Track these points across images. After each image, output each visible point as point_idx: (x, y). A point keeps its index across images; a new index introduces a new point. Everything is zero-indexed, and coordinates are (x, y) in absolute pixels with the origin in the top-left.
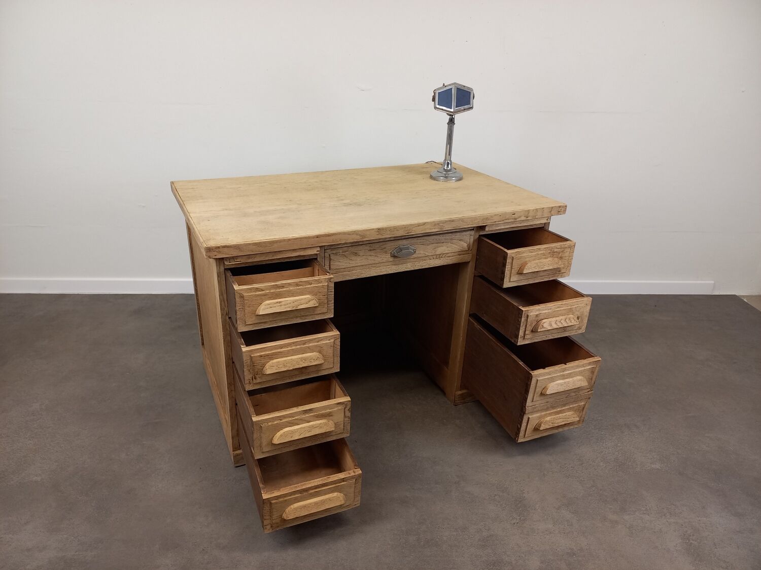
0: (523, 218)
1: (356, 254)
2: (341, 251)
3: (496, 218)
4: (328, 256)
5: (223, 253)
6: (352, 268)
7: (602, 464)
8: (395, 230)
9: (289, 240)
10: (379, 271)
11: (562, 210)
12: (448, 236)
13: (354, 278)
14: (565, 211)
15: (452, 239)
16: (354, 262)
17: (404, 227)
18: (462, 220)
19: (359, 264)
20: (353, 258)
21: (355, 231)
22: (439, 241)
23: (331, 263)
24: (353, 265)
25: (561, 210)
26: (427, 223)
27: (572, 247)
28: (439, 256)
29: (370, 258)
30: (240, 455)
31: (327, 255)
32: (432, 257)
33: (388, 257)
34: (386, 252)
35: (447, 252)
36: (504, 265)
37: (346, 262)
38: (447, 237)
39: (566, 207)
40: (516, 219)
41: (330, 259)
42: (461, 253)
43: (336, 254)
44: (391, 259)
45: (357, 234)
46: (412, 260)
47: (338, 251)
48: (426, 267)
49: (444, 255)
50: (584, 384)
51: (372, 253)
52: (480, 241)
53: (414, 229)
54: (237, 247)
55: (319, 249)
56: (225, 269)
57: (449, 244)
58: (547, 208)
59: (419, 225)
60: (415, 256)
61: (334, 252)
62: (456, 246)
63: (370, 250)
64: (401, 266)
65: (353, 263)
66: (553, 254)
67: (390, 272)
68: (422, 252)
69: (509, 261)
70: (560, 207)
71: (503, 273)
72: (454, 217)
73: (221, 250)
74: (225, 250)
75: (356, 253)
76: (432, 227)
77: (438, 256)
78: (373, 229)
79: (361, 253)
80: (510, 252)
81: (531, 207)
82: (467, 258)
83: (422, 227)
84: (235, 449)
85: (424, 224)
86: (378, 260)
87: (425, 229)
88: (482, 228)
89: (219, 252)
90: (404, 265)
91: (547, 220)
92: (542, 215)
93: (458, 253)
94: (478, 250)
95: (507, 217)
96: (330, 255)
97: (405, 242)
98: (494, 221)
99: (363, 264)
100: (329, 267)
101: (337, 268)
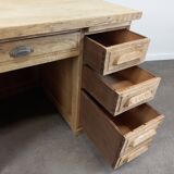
0: (115, 22)
12: (60, 37)
15: (63, 39)
17: (15, 29)
18: (69, 22)
25: (138, 15)
27: (148, 42)
33: (7, 57)
34: (4, 53)
35: (61, 50)
36: (104, 59)
39: (142, 13)
42: (72, 50)
44: (11, 59)
49: (59, 52)
50: (155, 133)
52: (85, 40)
57: (62, 43)
59: (30, 27)
60: (33, 54)
62: (68, 45)
66: (136, 48)
69: (107, 56)
70: (138, 13)
71: (103, 65)
72: (61, 20)
77: (54, 53)
80: (108, 49)
81: (120, 13)
82: (77, 53)
83: (32, 29)
85: (35, 26)
87: (37, 31)
88: (86, 29)
94: (85, 47)
97: (21, 43)
98: (95, 23)
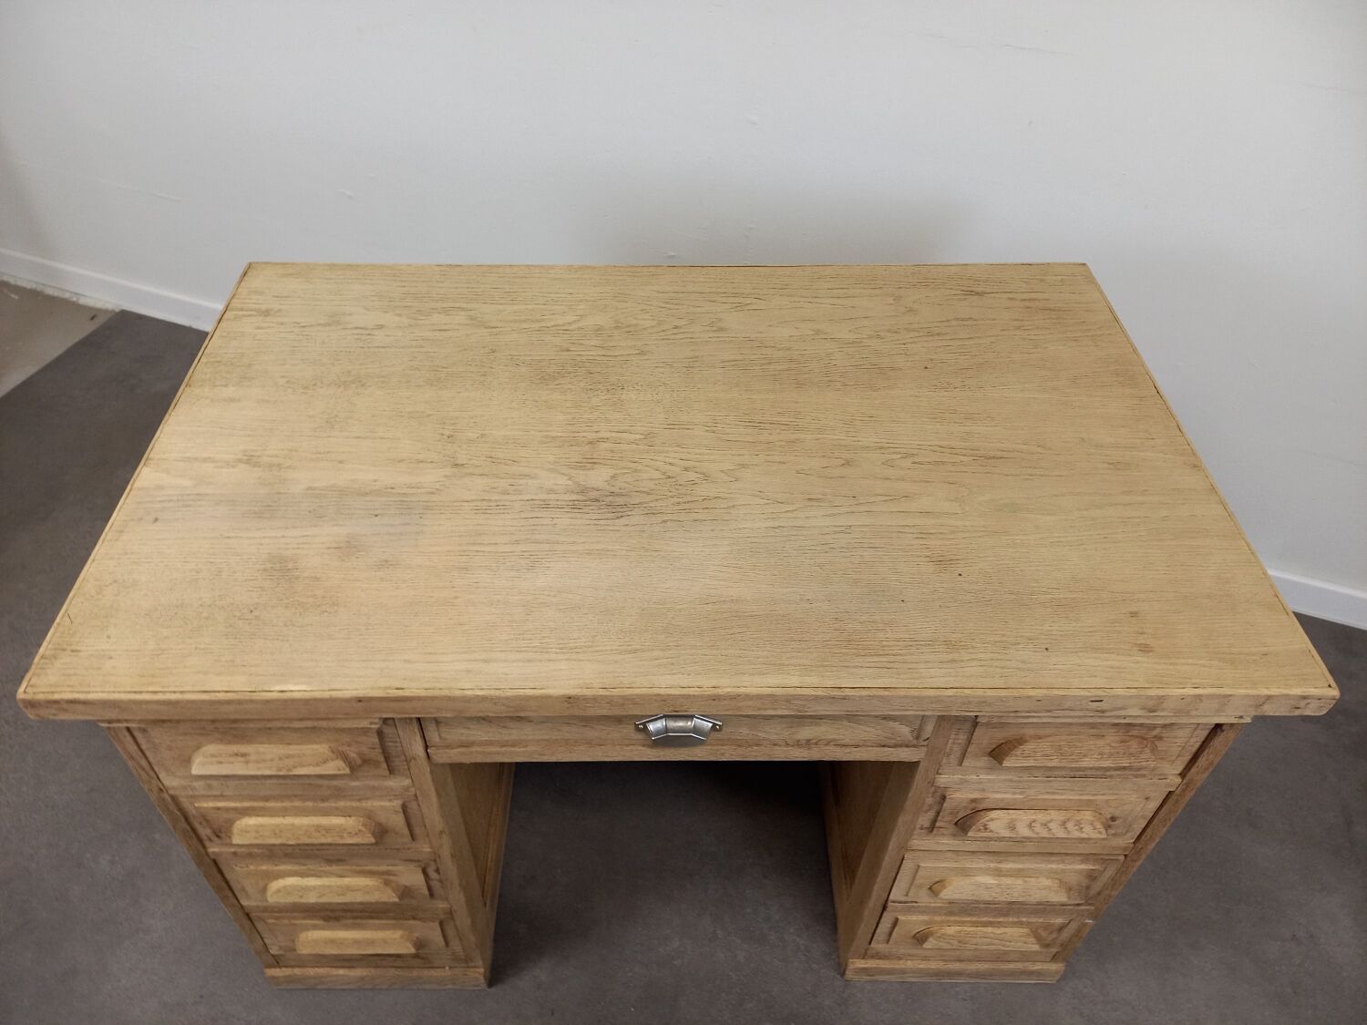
0: (1135, 712)
10: (599, 753)
16: (514, 732)
20: (512, 725)
23: (441, 730)
25: (1308, 705)
26: (748, 694)
28: (807, 743)
29: (568, 729)
30: (279, 977)
32: (780, 743)
33: (625, 732)
34: (620, 722)
35: (834, 737)
37: (487, 729)
42: (888, 742)
44: (638, 736)
46: (708, 742)
49: (823, 743)
53: (697, 705)
54: (110, 704)
57: (844, 722)
58: (1245, 696)
60: (718, 736)
62: (871, 729)
64: (672, 750)
65: (513, 734)
67: (637, 759)
68: (743, 730)
70: (1304, 697)
73: (65, 706)
76: (768, 707)
77: (803, 744)
78: (549, 697)
82: (908, 754)
83: (725, 703)
84: (268, 965)
86: (594, 734)
87: (739, 709)
89: (65, 710)
90: (683, 751)
92: (1220, 710)
93: (875, 741)
99: (545, 737)
100: (436, 733)
101: (463, 738)
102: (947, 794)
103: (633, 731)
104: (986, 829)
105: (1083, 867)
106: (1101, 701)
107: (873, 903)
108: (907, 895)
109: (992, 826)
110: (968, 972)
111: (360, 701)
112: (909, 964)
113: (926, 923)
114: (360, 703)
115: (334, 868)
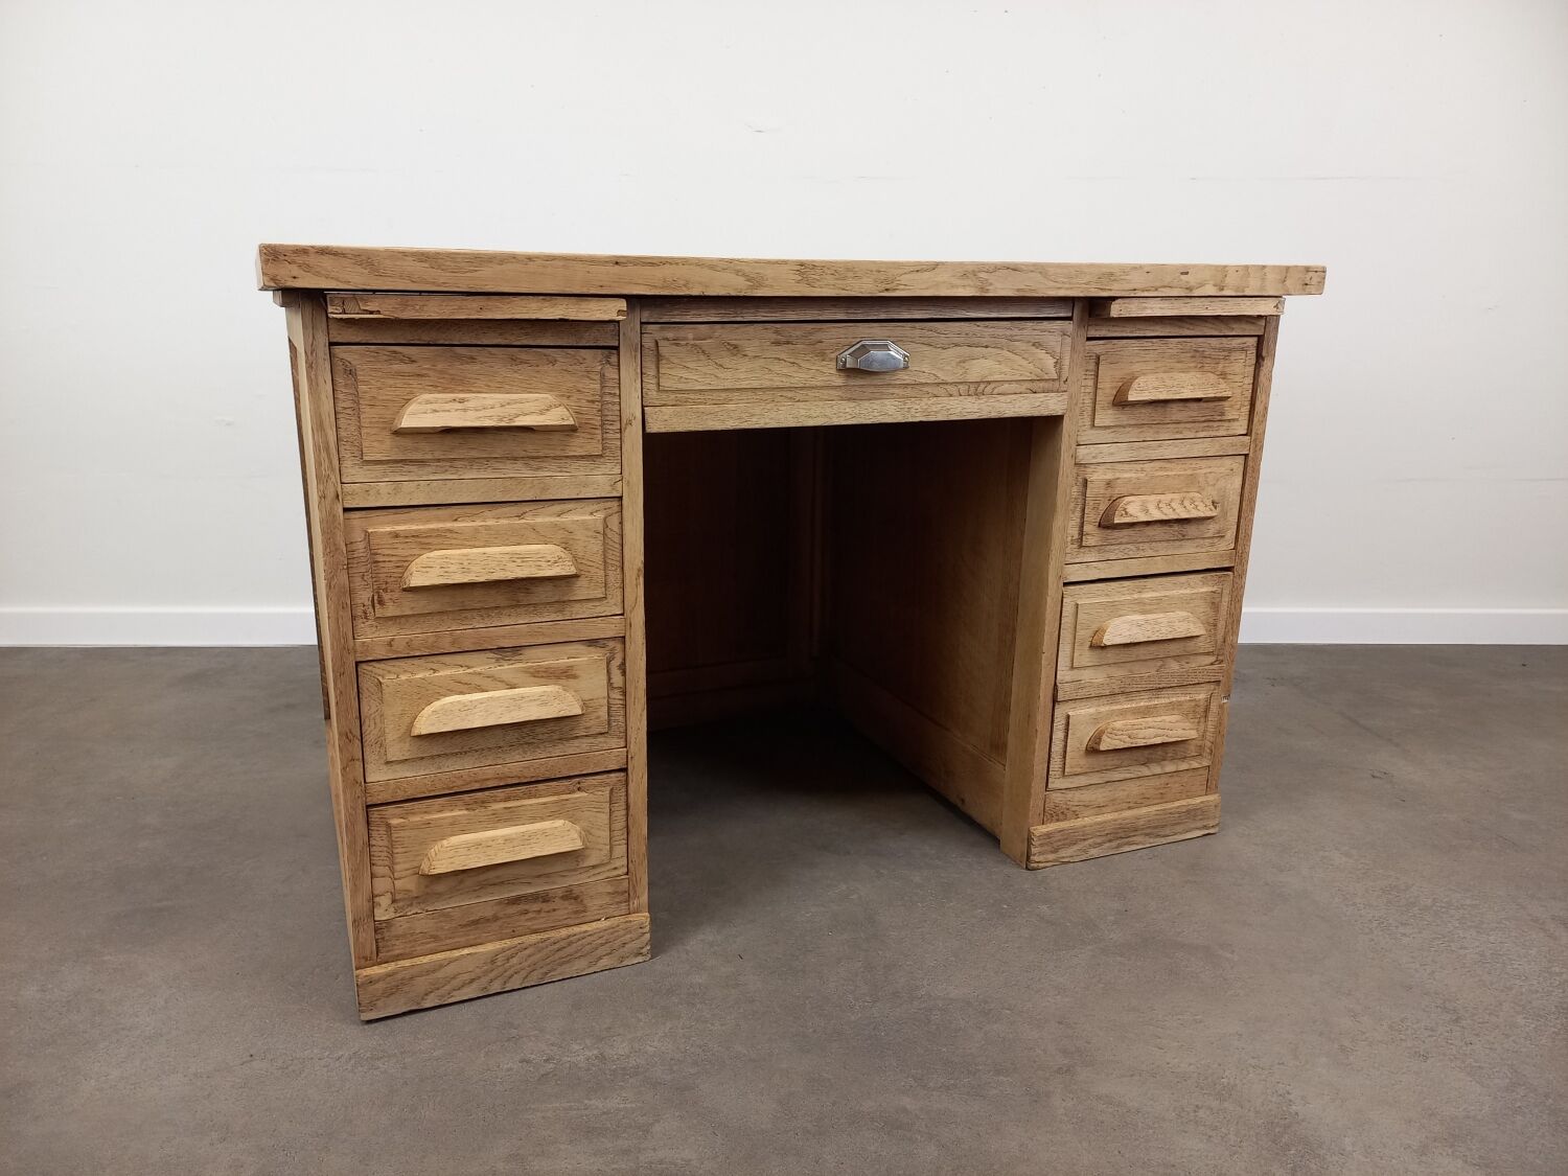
0: (1210, 290)
1: (735, 349)
2: (690, 336)
3: (1137, 282)
4: (652, 345)
5: (318, 274)
6: (724, 395)
7: (1520, 1020)
8: (850, 274)
9: (530, 258)
10: (803, 412)
11: (1314, 281)
13: (730, 425)
14: (1322, 282)
15: (1011, 339)
16: (728, 374)
17: (877, 269)
18: (1041, 269)
19: (744, 385)
20: (726, 361)
21: (731, 261)
22: (976, 340)
23: (662, 371)
24: (728, 385)
25: (1310, 280)
26: (943, 263)
28: (978, 388)
29: (776, 367)
30: (378, 981)
31: (648, 342)
32: (952, 389)
33: (828, 373)
34: (822, 355)
35: (997, 377)
37: (704, 369)
38: (1000, 332)
39: (1324, 272)
40: (1190, 289)
41: (658, 357)
42: (1038, 386)
43: (676, 342)
44: (839, 380)
45: (737, 272)
46: (896, 391)
47: (681, 334)
48: (940, 418)
49: (993, 385)
51: (782, 352)
53: (905, 279)
54: (364, 258)
55: (623, 305)
56: (331, 344)
57: (1005, 353)
58: (1274, 267)
59: (920, 268)
60: (905, 377)
61: (670, 335)
62: (1025, 363)
63: (777, 343)
64: (866, 404)
65: (726, 379)
67: (836, 421)
68: (926, 368)
70: (1307, 269)
73: (312, 260)
74: (327, 263)
75: (736, 347)
76: (959, 282)
77: (972, 389)
78: (785, 262)
79: (751, 348)
82: (1054, 403)
83: (926, 275)
84: (363, 961)
85: (935, 266)
86: (798, 377)
87: (937, 285)
88: (1096, 311)
89: (307, 268)
90: (876, 404)
91: (1276, 307)
92: (1262, 288)
93: (1029, 385)
95: (1168, 280)
96: (657, 343)
97: (877, 331)
98: (1132, 286)
99: (756, 384)
100: (654, 381)
101: (681, 386)
102: (1087, 476)
103: (834, 371)
104: (1126, 513)
105: (1205, 589)
106: (1187, 273)
107: (1045, 694)
108: (1072, 668)
109: (1131, 509)
110: (1141, 822)
111: (617, 263)
112: (1087, 820)
113: (1096, 719)
114: (617, 266)
115: (506, 669)
